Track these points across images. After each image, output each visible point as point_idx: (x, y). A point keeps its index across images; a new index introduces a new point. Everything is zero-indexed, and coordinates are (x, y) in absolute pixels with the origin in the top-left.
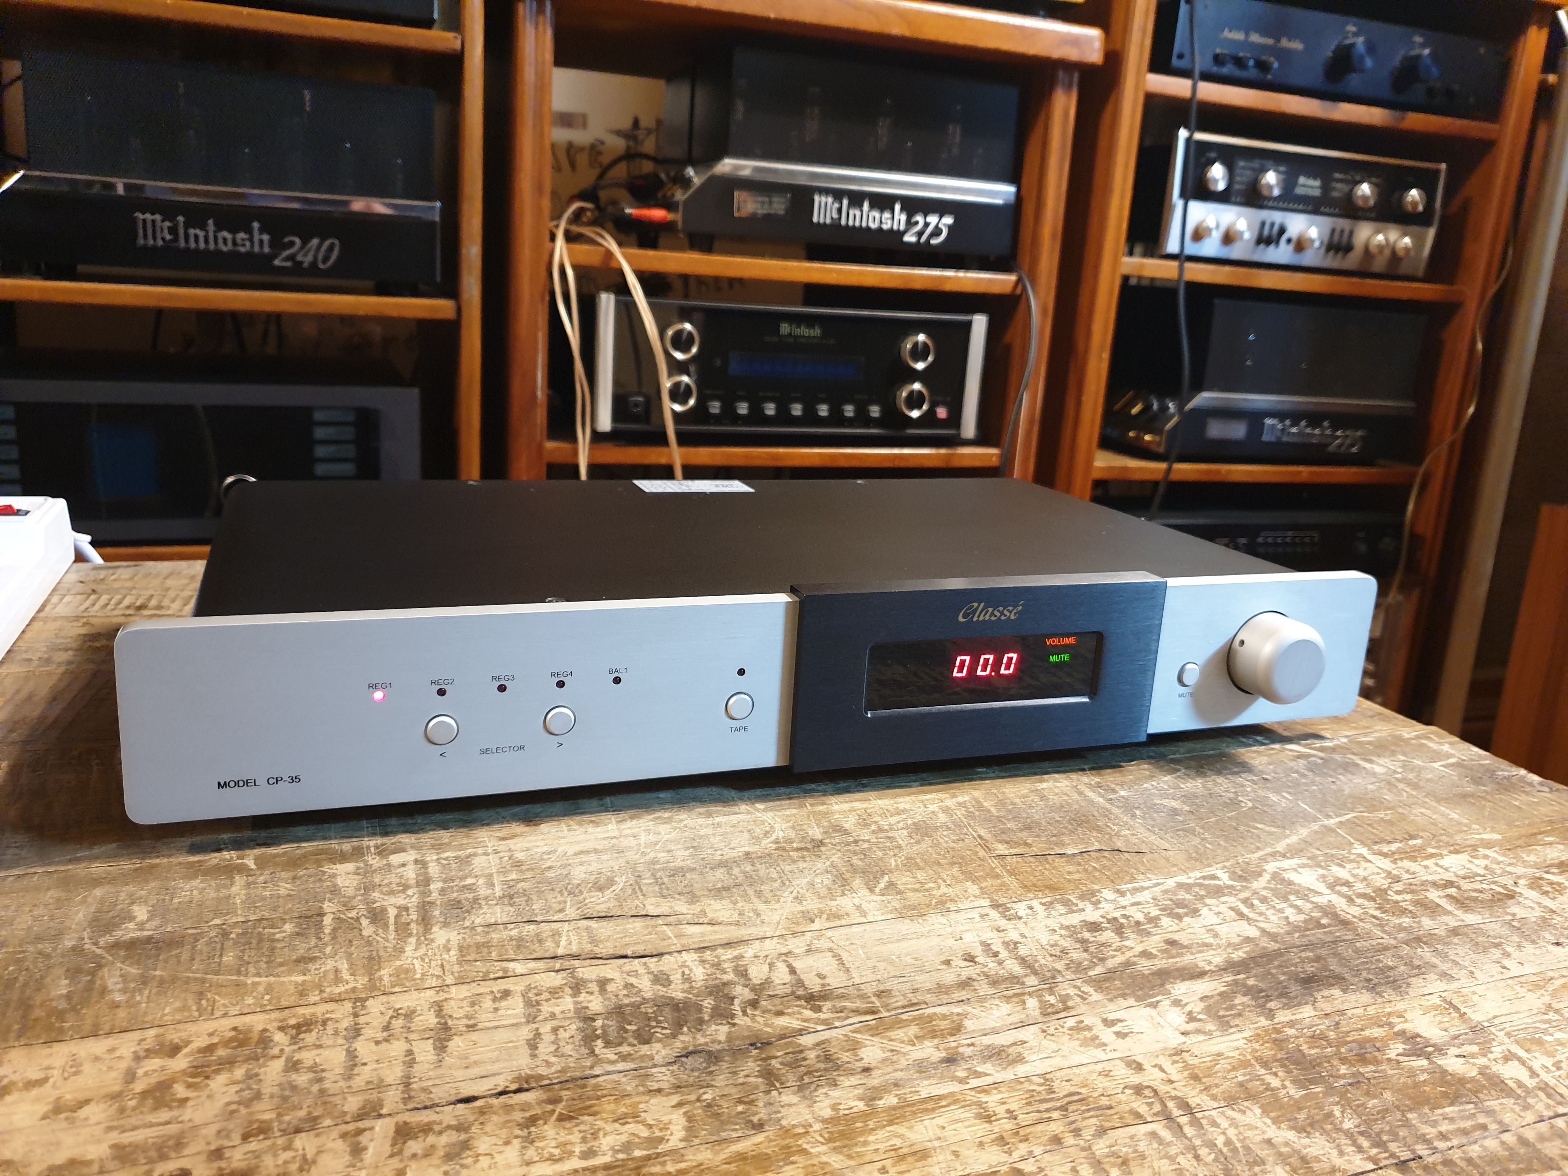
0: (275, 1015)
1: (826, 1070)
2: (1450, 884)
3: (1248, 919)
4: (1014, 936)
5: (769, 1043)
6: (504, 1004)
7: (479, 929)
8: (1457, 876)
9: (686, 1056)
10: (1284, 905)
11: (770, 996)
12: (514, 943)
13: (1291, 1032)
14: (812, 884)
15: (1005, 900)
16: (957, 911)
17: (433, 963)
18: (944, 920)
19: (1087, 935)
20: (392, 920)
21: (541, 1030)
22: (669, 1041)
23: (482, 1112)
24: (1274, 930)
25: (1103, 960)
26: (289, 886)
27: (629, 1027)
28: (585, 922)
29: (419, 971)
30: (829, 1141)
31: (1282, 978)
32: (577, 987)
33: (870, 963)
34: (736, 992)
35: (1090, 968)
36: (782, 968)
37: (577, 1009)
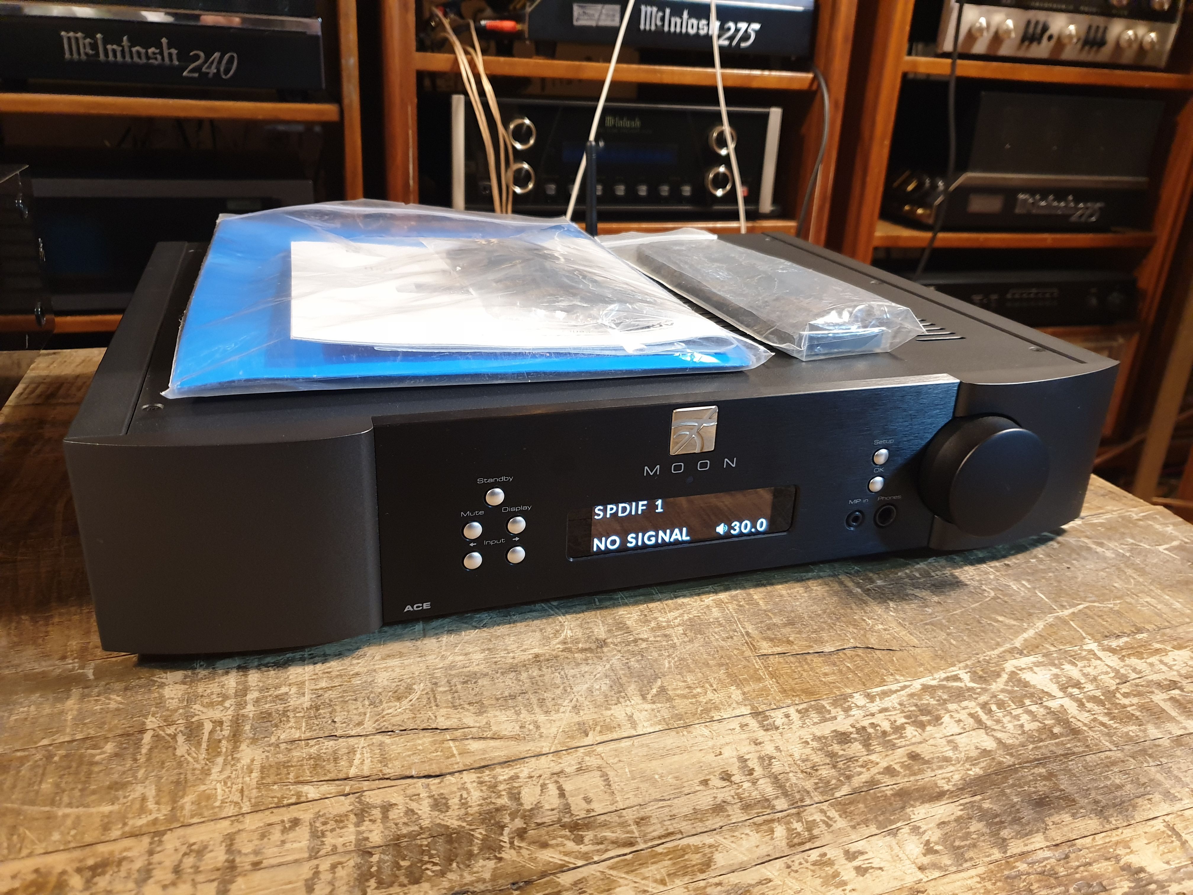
2: (1173, 685)
3: (986, 728)
4: (770, 749)
5: (528, 883)
6: (291, 835)
7: (283, 746)
8: (1180, 675)
10: (1020, 711)
11: (538, 824)
12: (312, 762)
13: (1022, 867)
14: (590, 690)
15: (764, 707)
16: (719, 721)
17: (234, 786)
18: (706, 732)
19: (836, 748)
20: (206, 737)
21: (322, 868)
22: (437, 880)
24: (1010, 741)
25: (849, 778)
26: (119, 699)
27: (402, 863)
28: (379, 737)
29: (220, 798)
31: (1016, 800)
32: (362, 814)
33: (634, 784)
34: (507, 819)
35: (837, 788)
36: (552, 789)
37: (358, 840)
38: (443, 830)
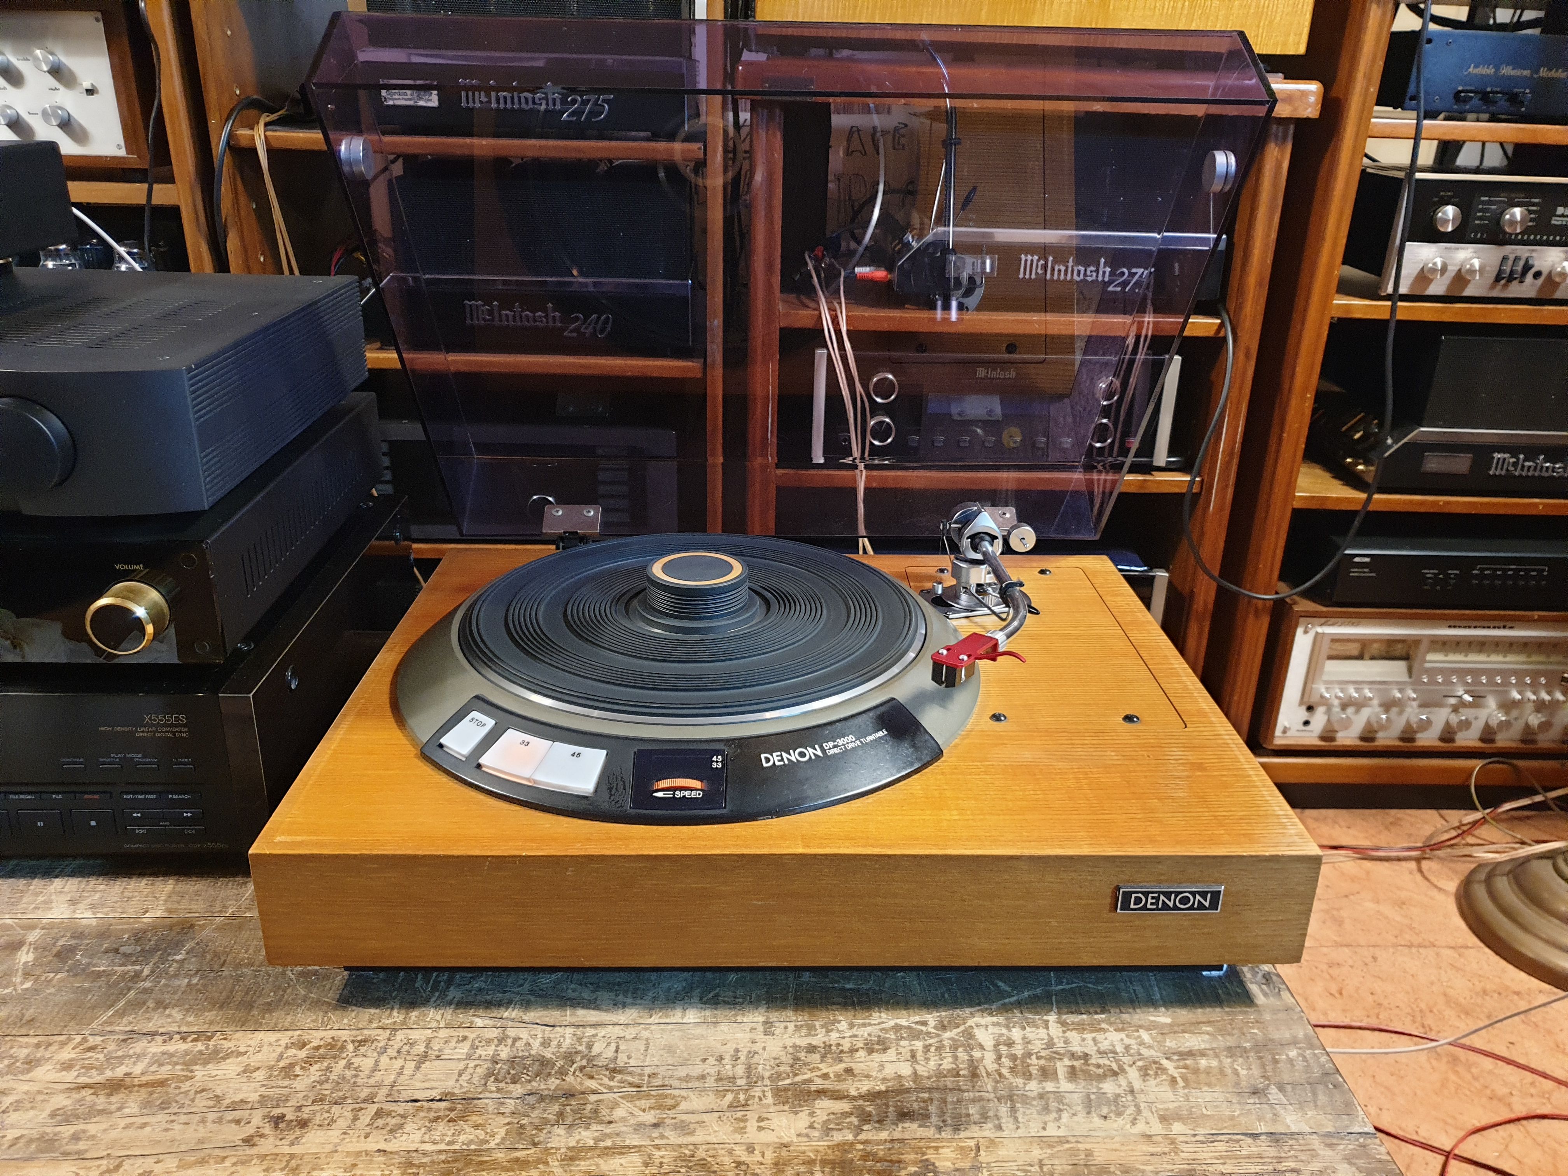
0: (354, 1033)
1: (590, 1118)
2: (1085, 1057)
3: (915, 1061)
4: (757, 1047)
5: (573, 1096)
6: (461, 1045)
8: (1098, 1051)
9: (529, 1095)
10: (949, 1055)
11: (594, 1065)
13: (859, 1146)
15: (775, 1019)
16: (740, 1023)
17: (440, 1012)
18: (726, 1029)
21: (469, 1065)
22: (526, 1084)
23: (418, 1109)
24: (922, 1073)
25: (796, 1075)
27: (512, 1072)
28: (529, 996)
30: (562, 1160)
31: (891, 1109)
32: (501, 1041)
33: (662, 1052)
34: (579, 1059)
35: (784, 1079)
36: (613, 1047)
37: (494, 1055)
38: (539, 1058)
